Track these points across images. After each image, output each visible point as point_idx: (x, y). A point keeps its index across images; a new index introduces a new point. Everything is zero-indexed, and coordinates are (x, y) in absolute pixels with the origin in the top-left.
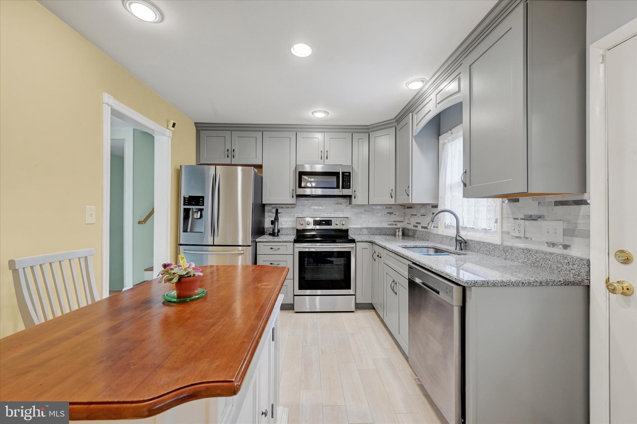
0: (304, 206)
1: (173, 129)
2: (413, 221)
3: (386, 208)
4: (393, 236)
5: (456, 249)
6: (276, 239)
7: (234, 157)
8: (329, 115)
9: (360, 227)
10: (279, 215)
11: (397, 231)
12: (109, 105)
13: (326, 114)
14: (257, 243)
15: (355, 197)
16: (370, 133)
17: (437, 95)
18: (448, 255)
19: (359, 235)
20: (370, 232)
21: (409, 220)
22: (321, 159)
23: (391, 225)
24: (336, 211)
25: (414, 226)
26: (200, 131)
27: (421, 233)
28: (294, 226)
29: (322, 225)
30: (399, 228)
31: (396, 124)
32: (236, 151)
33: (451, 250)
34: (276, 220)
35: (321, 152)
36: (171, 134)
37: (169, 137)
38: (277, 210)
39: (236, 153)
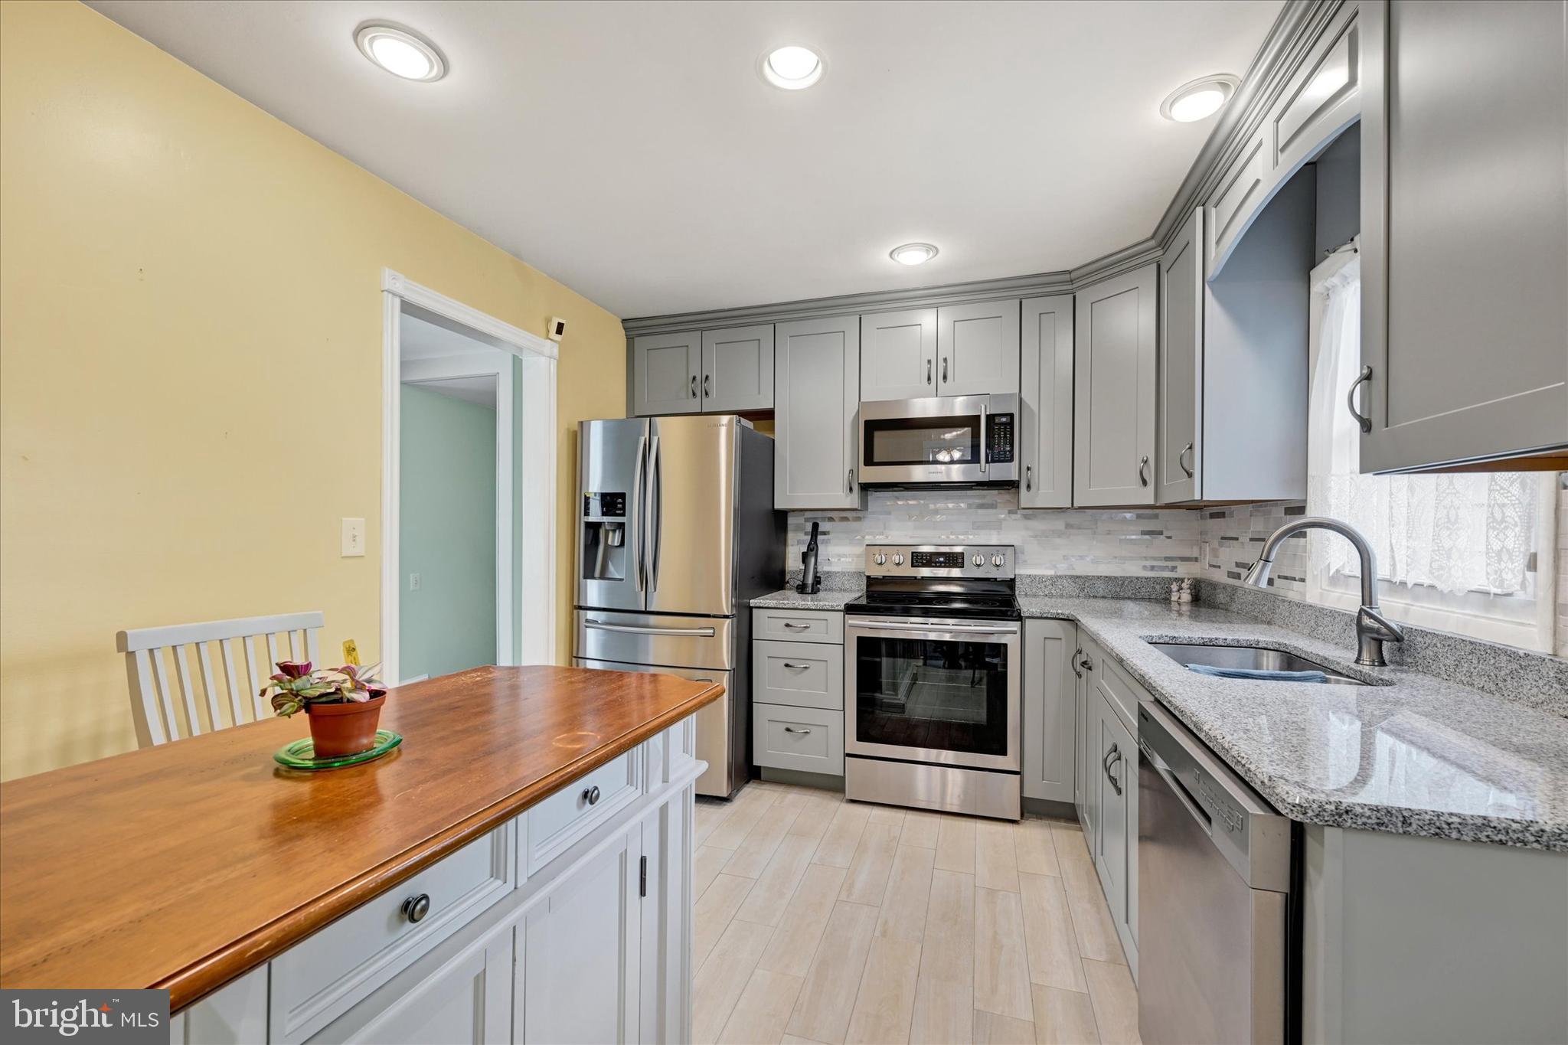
0: (889, 513)
1: (558, 337)
2: (1229, 556)
3: (1139, 517)
4: (1161, 603)
5: (1357, 661)
6: (808, 601)
7: (707, 394)
8: (939, 255)
9: (1051, 572)
10: (820, 537)
11: (1175, 587)
12: (394, 294)
13: (931, 254)
14: (754, 610)
15: (1029, 487)
16: (1077, 294)
17: (1278, 121)
18: (1325, 681)
19: (1047, 598)
20: (1083, 590)
21: (1215, 553)
22: (929, 384)
23: (1153, 568)
24: (978, 526)
25: (1231, 575)
26: (633, 338)
27: (1250, 598)
28: (862, 567)
29: (936, 567)
30: (1182, 580)
31: (1161, 252)
32: (714, 378)
33: (1338, 663)
34: (812, 550)
35: (929, 362)
36: (556, 351)
37: (550, 357)
38: (815, 526)
39: (714, 385)
